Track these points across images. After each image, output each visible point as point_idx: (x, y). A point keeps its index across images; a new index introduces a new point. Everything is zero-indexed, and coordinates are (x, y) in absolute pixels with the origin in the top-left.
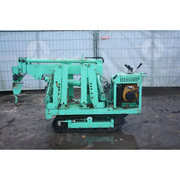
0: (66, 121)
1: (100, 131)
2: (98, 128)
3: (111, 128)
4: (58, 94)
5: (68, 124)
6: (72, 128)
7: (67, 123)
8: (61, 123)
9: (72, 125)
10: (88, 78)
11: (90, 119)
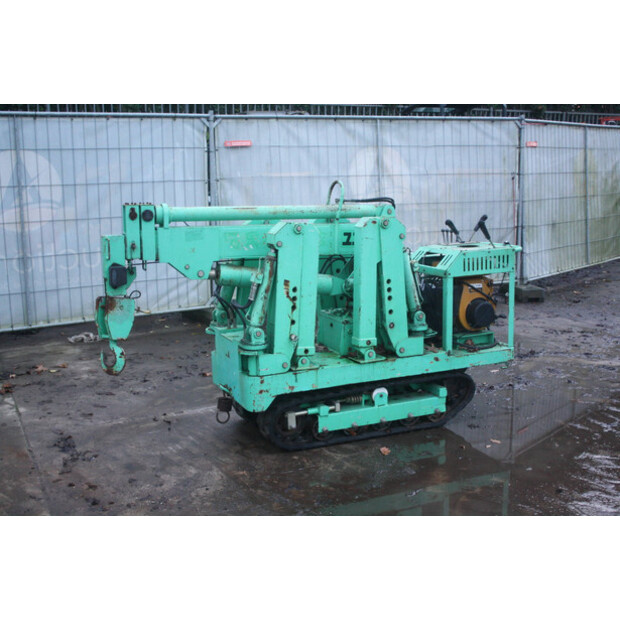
0: (311, 411)
1: (408, 427)
2: (404, 420)
3: (437, 415)
4: (290, 321)
5: (320, 420)
6: (330, 430)
7: (315, 417)
8: (298, 418)
9: (331, 419)
10: (379, 265)
11: (380, 393)
